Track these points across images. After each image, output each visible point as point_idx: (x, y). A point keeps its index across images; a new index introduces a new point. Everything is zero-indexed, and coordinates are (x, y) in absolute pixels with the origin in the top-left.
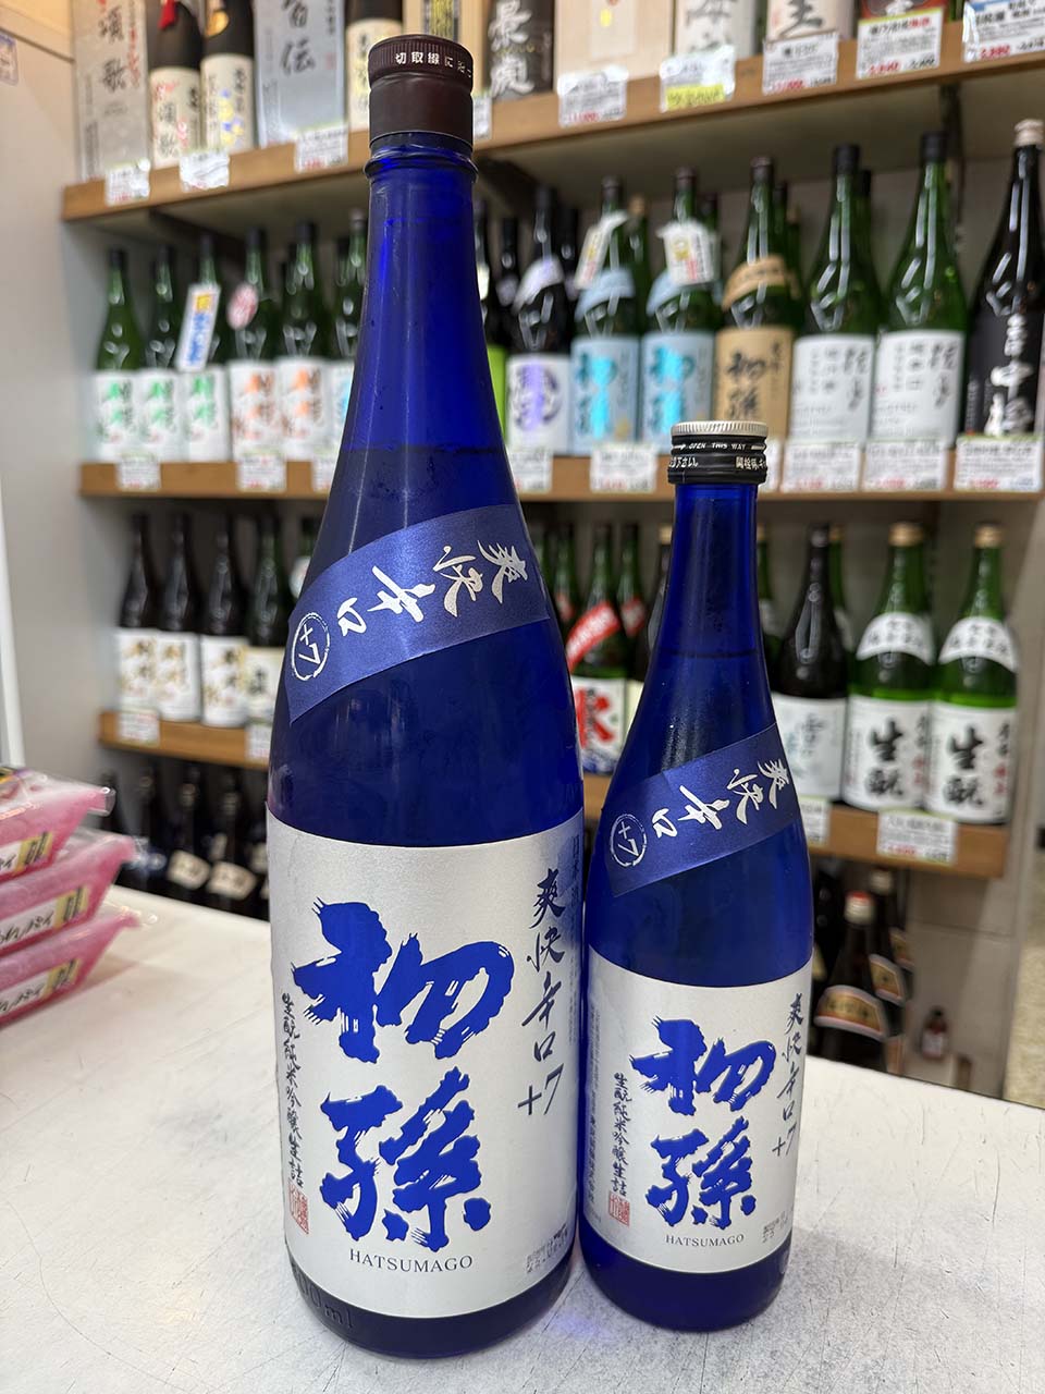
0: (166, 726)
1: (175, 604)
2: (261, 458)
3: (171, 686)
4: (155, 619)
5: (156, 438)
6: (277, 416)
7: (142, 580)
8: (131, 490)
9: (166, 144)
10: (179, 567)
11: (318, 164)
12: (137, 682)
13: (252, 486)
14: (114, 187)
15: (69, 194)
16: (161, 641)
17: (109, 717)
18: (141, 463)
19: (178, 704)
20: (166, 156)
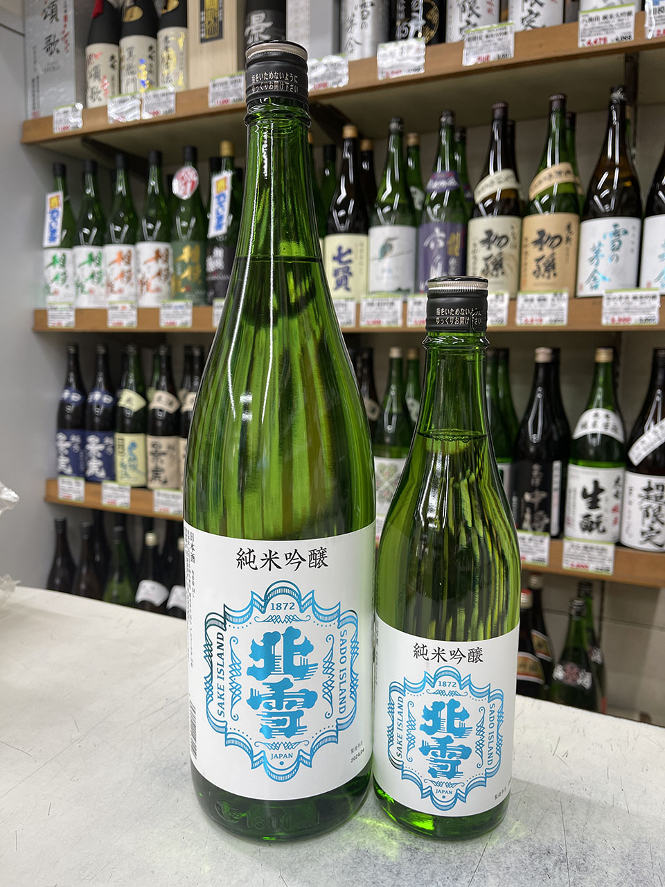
8: (57, 327)
9: (93, 93)
14: (57, 122)
15: (26, 126)
20: (94, 101)
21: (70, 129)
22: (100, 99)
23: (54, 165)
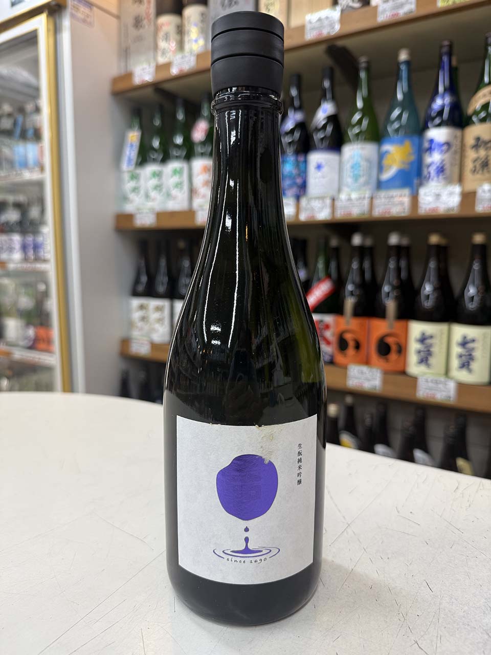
0: (154, 346)
1: (161, 286)
3: (157, 326)
4: (150, 292)
5: (154, 200)
7: (144, 272)
8: (142, 226)
9: (164, 53)
10: (163, 263)
12: (140, 324)
14: (137, 76)
15: (115, 81)
16: (153, 303)
17: (125, 342)
18: (147, 213)
19: (160, 335)
20: (164, 58)
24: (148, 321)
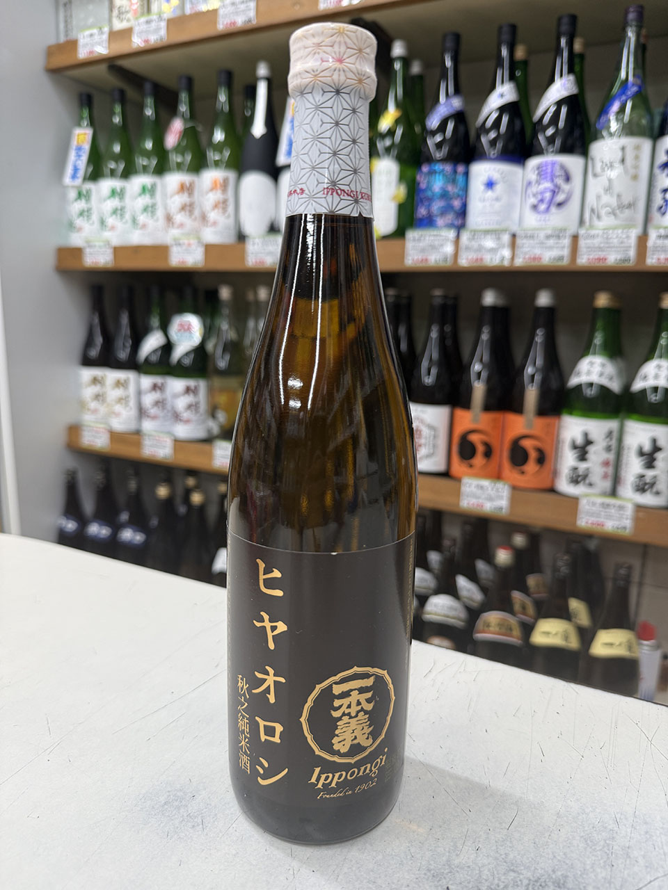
0: (115, 436)
1: (122, 352)
2: (186, 242)
3: (118, 408)
4: (107, 359)
5: (112, 229)
6: (197, 212)
7: (98, 331)
8: (93, 266)
9: (120, 13)
10: (125, 319)
11: (234, 23)
12: (93, 405)
13: (179, 261)
14: (83, 45)
15: (51, 51)
16: (112, 375)
17: (74, 430)
18: (100, 247)
19: (123, 420)
20: (122, 21)
21: (96, 55)
22: (128, 20)
23: (81, 96)
24: (104, 401)
